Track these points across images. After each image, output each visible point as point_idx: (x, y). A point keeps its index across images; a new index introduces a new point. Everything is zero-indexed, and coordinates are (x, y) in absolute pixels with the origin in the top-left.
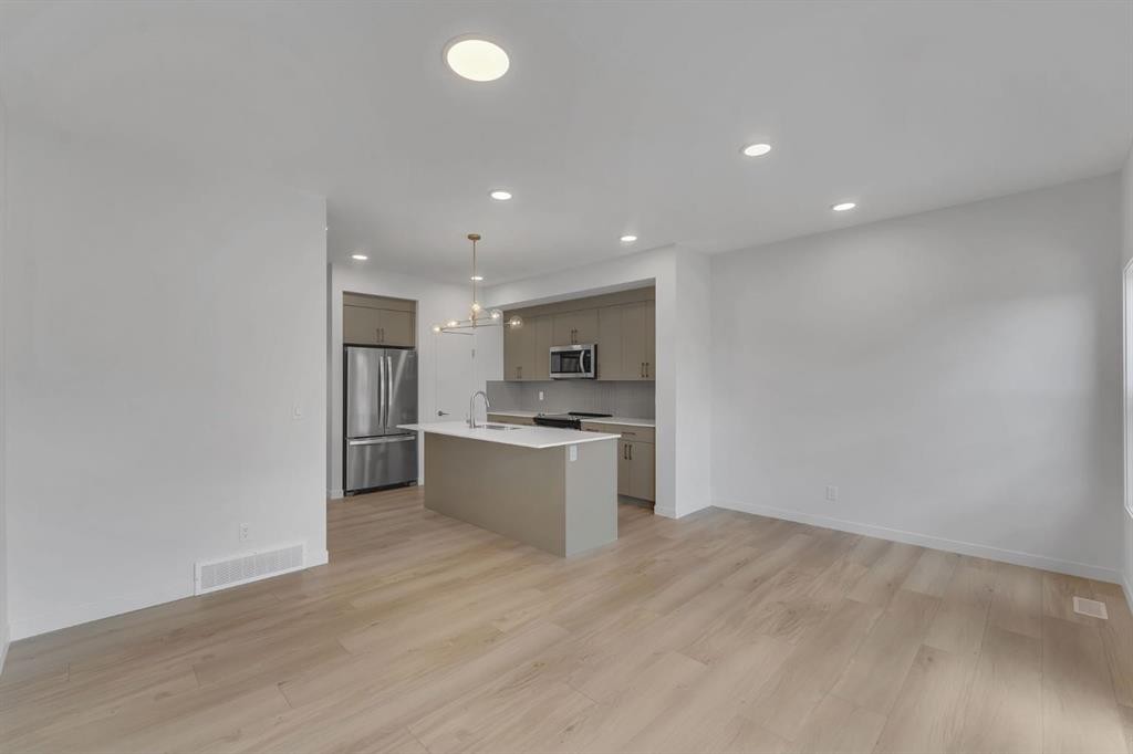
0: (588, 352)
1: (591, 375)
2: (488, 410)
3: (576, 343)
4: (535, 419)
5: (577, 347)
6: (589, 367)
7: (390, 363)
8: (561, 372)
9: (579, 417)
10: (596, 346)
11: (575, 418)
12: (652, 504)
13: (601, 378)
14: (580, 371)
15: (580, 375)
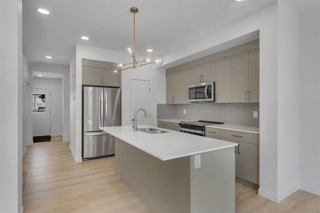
0: (210, 86)
1: (212, 99)
2: (158, 118)
3: (203, 82)
4: (180, 124)
5: (203, 84)
6: (210, 94)
7: (106, 95)
8: (195, 99)
9: (204, 124)
10: (214, 83)
11: (202, 124)
12: (256, 187)
13: (218, 101)
14: (205, 98)
15: (205, 100)
